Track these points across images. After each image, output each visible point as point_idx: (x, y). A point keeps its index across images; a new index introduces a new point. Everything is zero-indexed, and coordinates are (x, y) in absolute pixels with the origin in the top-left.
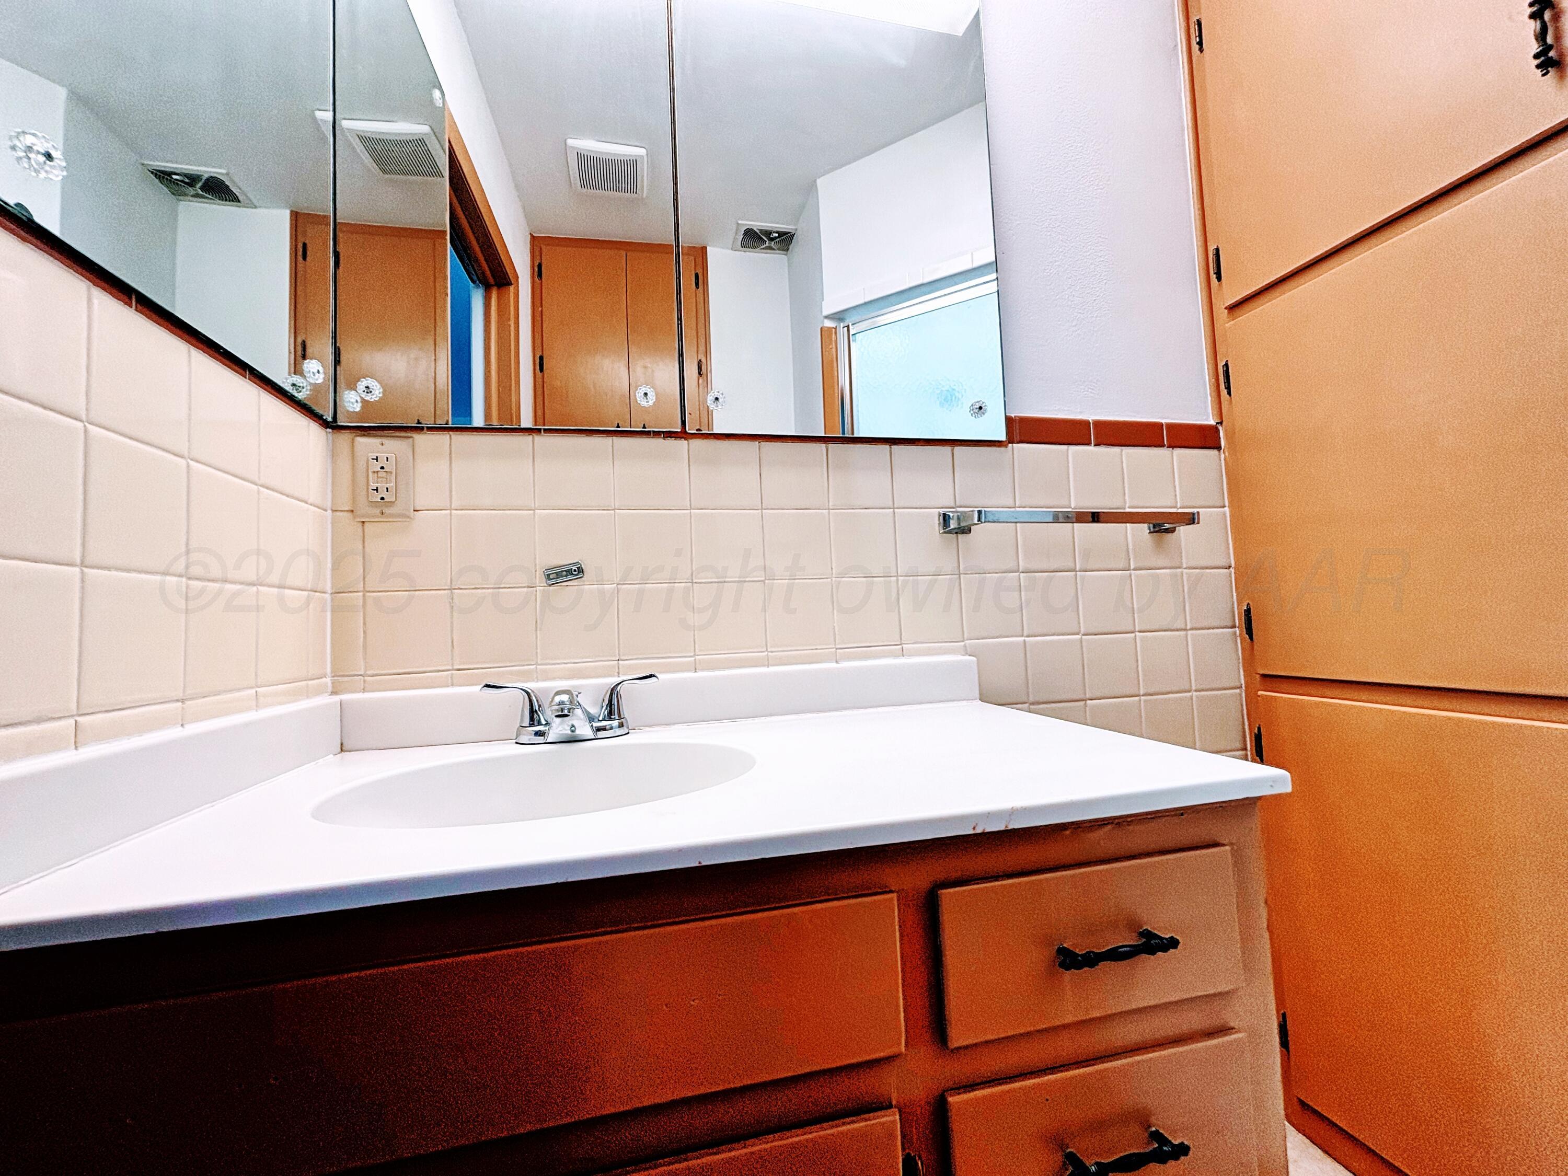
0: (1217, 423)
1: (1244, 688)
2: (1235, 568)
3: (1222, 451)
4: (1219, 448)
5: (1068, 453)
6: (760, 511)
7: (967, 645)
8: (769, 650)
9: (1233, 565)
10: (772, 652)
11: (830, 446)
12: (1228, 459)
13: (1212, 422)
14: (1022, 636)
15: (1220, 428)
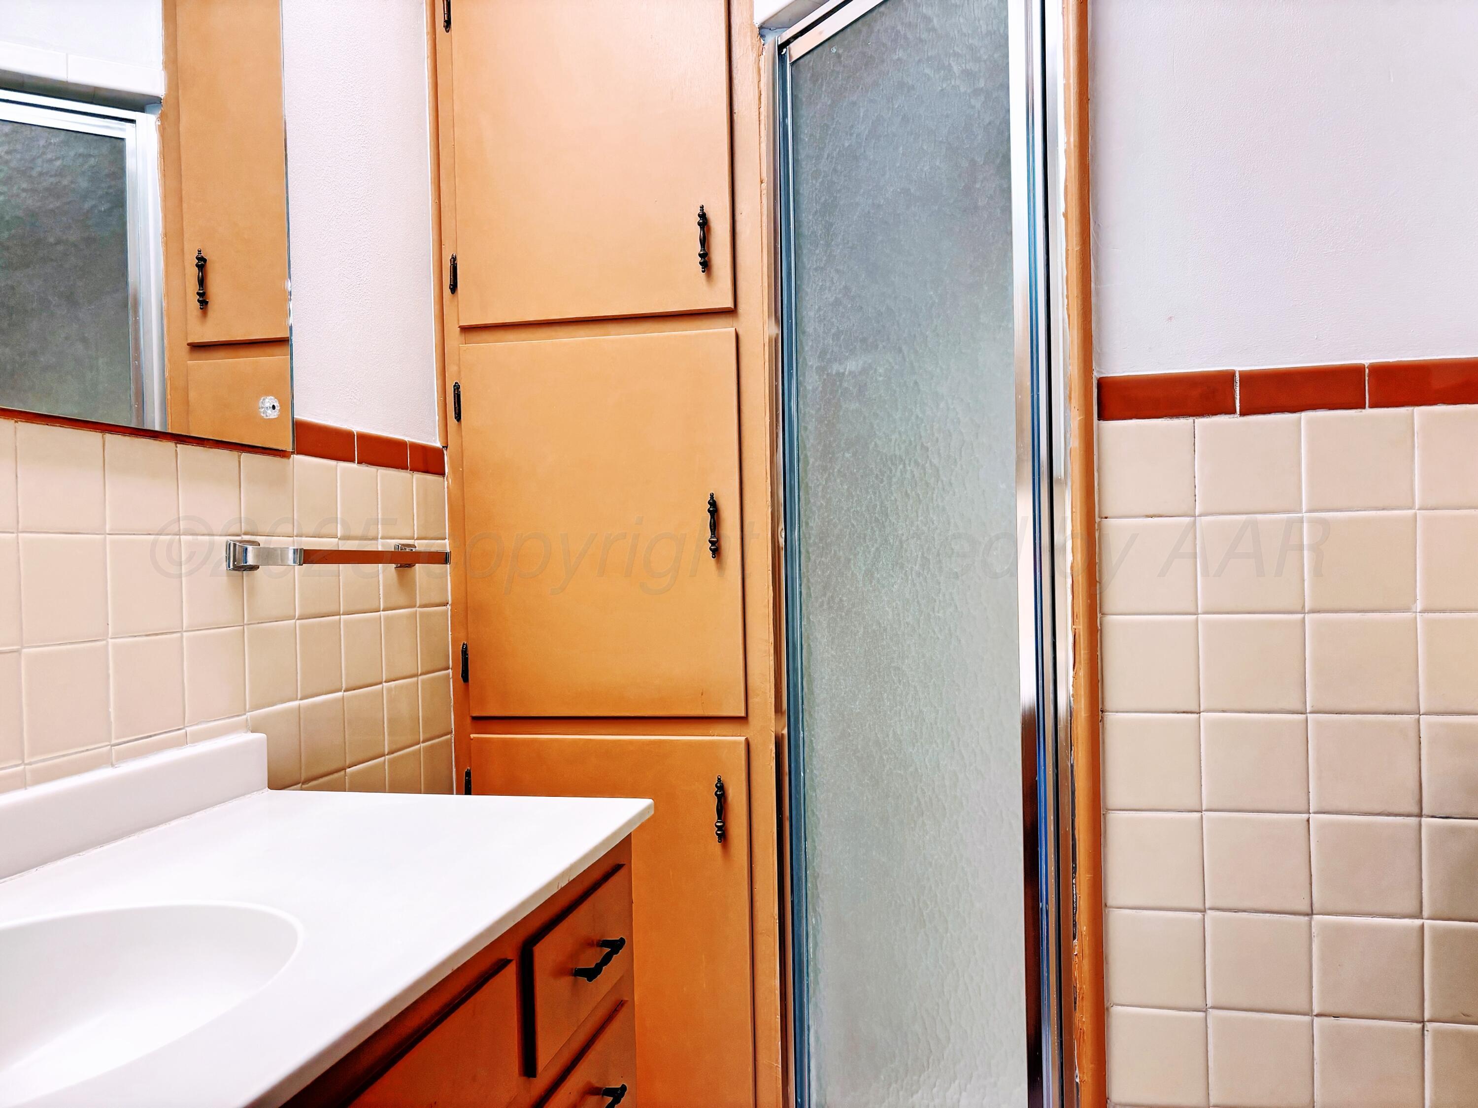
0: (443, 447)
1: (453, 733)
2: (451, 605)
3: (446, 478)
4: (442, 474)
5: (337, 468)
6: (14, 535)
7: (249, 718)
8: (26, 762)
9: (450, 602)
10: (30, 764)
11: (109, 437)
12: (451, 487)
13: (438, 444)
14: (296, 699)
15: (445, 452)
